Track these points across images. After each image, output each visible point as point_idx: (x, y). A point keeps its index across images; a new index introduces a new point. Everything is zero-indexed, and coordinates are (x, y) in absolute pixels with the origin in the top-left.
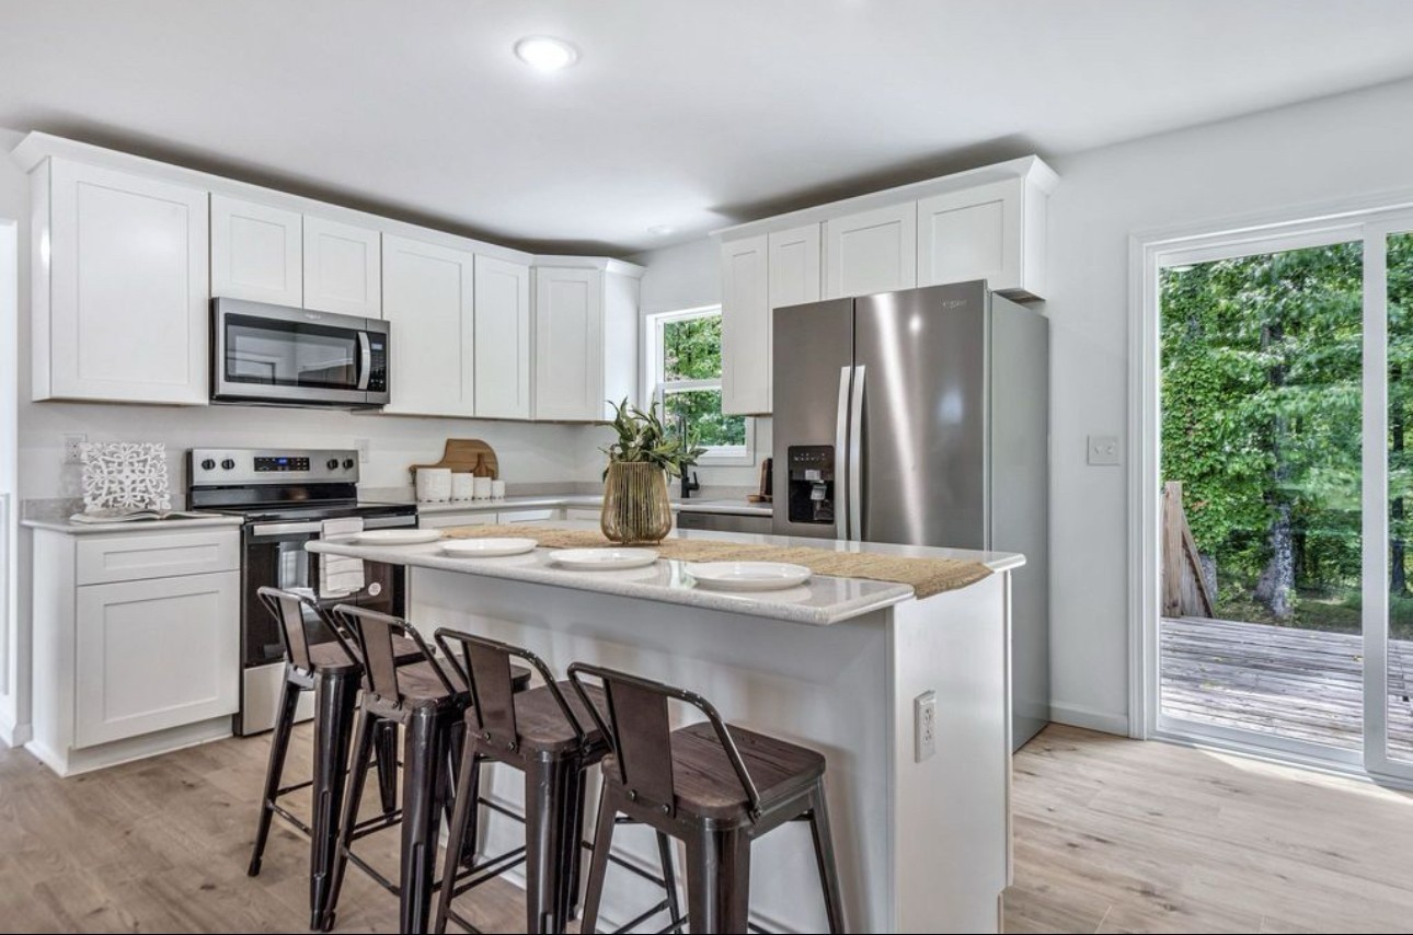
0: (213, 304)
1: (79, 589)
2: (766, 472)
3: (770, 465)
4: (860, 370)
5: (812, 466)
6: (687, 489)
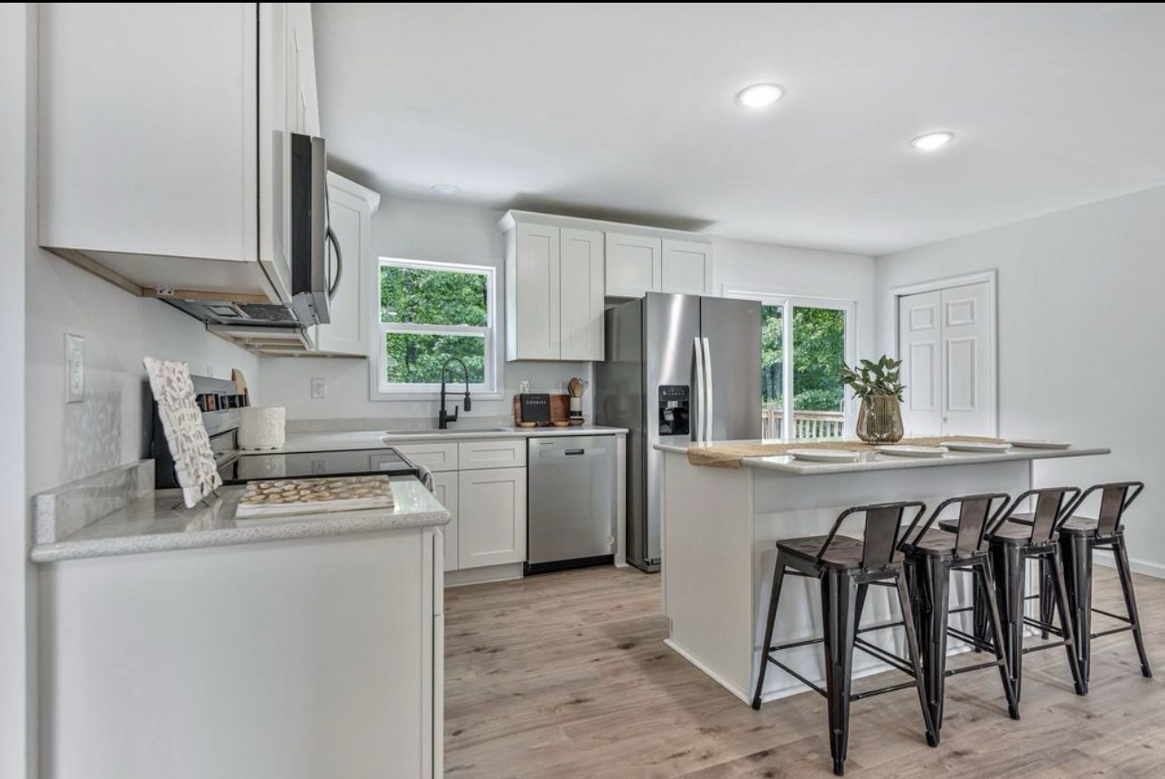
2: (518, 405)
3: (522, 399)
4: (706, 340)
5: (672, 399)
6: (444, 420)
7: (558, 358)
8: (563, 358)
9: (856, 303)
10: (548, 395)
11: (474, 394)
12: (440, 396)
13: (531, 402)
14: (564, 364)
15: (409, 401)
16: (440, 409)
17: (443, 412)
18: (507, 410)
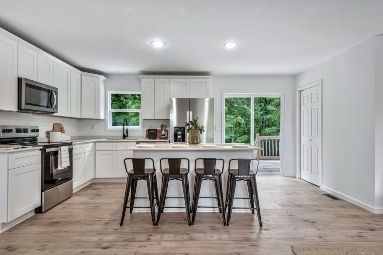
0: (20, 80)
1: (9, 171)
2: (147, 132)
3: (149, 131)
4: (191, 112)
5: (179, 131)
6: (124, 137)
7: (154, 118)
8: (155, 118)
9: (284, 94)
10: (157, 130)
11: (129, 129)
12: (123, 130)
13: (151, 132)
14: (156, 120)
15: (116, 131)
16: (123, 133)
17: (124, 134)
18: (145, 134)
